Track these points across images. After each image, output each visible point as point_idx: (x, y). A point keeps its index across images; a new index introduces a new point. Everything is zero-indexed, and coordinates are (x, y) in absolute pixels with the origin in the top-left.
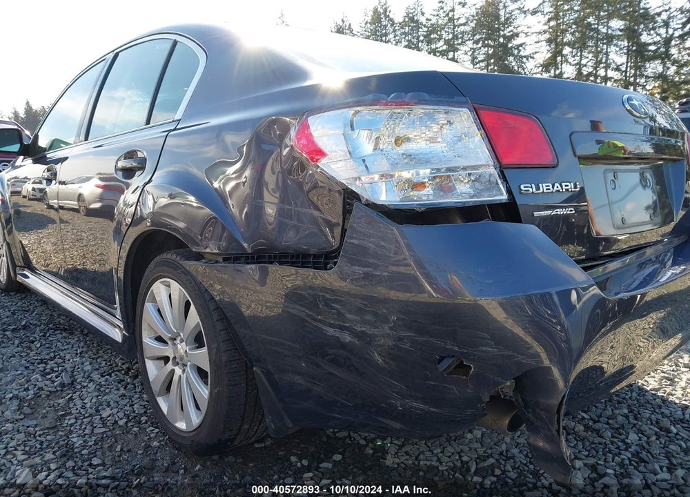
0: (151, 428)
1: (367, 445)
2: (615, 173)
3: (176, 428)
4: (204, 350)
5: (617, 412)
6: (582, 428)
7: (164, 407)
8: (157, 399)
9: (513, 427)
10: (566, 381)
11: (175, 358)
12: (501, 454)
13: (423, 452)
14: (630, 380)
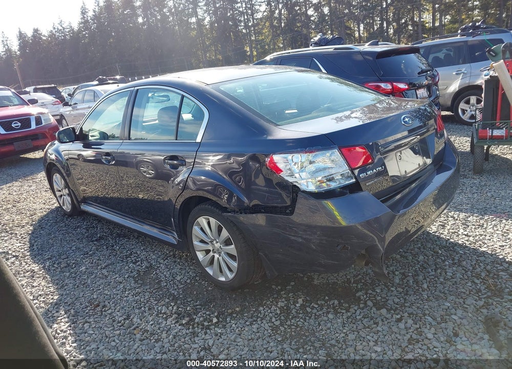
0: (204, 282)
1: (304, 277)
2: (401, 152)
3: (219, 280)
4: (233, 246)
5: (416, 246)
6: (399, 257)
7: (211, 273)
8: (206, 269)
9: (367, 264)
10: (383, 247)
11: (213, 250)
12: (364, 273)
13: (329, 276)
14: (423, 230)
